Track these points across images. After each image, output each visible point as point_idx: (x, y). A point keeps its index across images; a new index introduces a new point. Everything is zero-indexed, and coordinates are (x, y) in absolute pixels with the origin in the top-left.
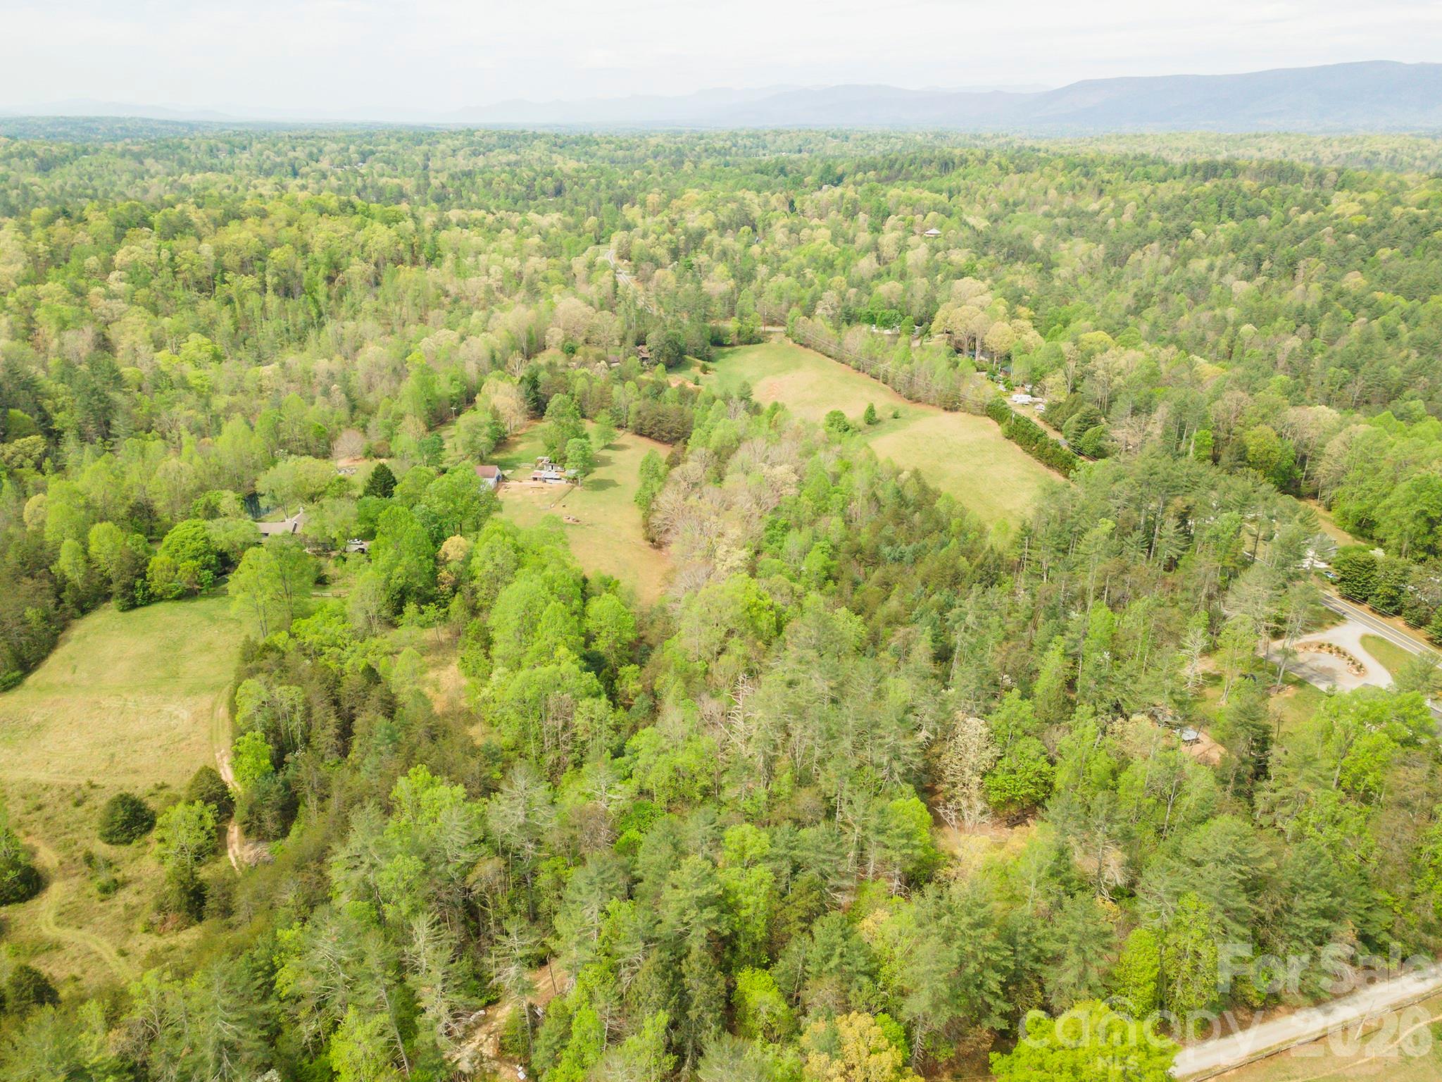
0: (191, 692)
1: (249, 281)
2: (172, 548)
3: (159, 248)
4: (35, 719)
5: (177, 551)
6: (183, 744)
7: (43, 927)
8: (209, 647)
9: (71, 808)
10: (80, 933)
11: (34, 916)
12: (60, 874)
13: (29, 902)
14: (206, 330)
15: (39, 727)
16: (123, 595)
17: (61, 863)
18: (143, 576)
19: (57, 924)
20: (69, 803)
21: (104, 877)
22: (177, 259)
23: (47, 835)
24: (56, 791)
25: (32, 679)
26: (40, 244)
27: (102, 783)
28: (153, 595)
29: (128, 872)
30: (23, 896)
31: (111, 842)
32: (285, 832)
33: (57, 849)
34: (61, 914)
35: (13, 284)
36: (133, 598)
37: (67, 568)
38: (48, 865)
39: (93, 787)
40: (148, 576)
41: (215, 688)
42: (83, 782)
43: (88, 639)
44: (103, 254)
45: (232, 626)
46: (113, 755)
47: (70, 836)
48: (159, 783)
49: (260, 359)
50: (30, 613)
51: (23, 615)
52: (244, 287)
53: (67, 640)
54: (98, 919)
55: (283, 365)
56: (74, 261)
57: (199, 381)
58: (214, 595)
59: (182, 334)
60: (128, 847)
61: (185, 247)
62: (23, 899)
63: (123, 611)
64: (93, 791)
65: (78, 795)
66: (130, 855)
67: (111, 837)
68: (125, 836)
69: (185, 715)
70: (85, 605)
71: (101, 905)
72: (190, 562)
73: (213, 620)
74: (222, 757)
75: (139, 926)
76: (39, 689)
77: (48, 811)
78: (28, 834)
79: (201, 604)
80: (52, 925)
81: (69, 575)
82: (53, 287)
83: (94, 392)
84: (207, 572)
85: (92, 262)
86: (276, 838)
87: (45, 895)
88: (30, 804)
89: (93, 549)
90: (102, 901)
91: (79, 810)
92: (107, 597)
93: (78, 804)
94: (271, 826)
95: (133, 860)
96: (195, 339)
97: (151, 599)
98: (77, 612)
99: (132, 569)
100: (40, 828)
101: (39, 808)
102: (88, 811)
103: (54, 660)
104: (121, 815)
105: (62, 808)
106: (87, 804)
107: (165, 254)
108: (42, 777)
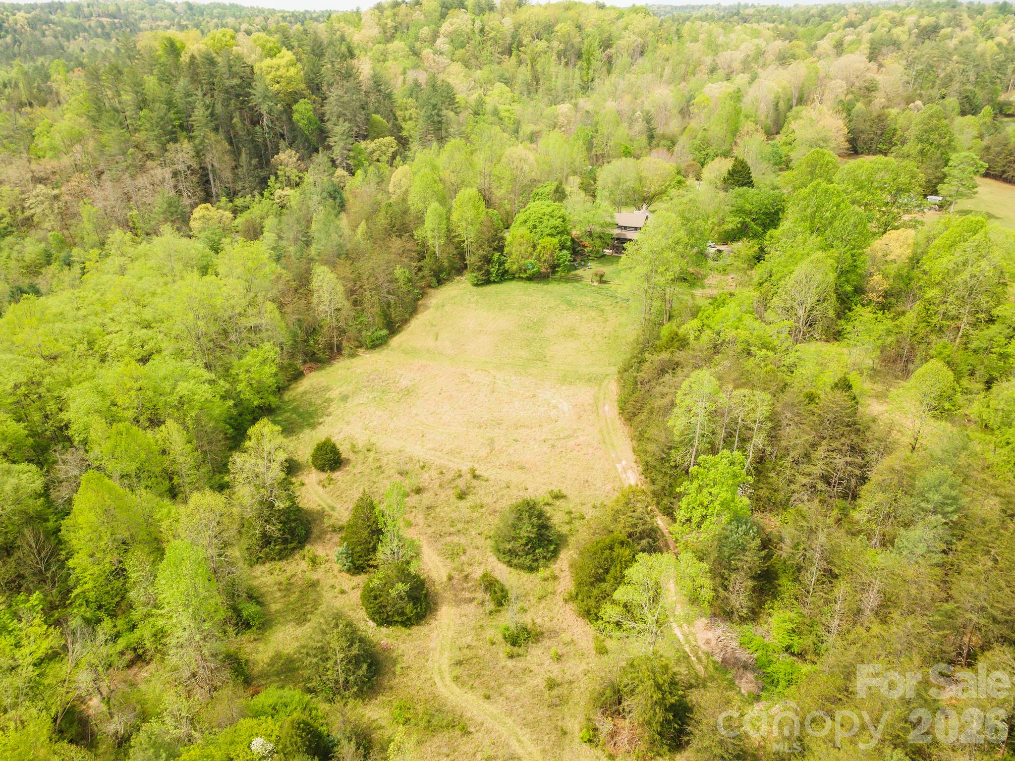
0: (563, 380)
1: (542, 45)
2: (530, 224)
3: (474, 21)
4: (404, 383)
5: (535, 227)
6: (571, 443)
7: (437, 679)
8: (571, 333)
9: (453, 499)
10: (486, 705)
11: (423, 654)
12: (449, 595)
13: (415, 629)
14: (508, 82)
15: (408, 392)
16: (480, 269)
17: (450, 578)
18: (500, 249)
19: (456, 679)
20: (451, 493)
21: (509, 619)
22: (487, 28)
23: (430, 531)
24: (434, 473)
25: (396, 341)
26: (389, 21)
27: (485, 475)
28: (506, 272)
29: (535, 617)
30: (409, 619)
31: (509, 564)
32: (754, 615)
33: (442, 553)
34: (459, 663)
35: (370, 44)
36: (488, 273)
37: (429, 234)
38: (434, 575)
39: (475, 477)
40: (506, 250)
41: (592, 379)
42: (465, 468)
43: (447, 308)
44: (433, 26)
45: (593, 314)
46: (492, 441)
47: (456, 539)
48: (556, 490)
49: (554, 102)
50: (399, 272)
51: (392, 273)
52: (538, 49)
53: (427, 307)
54: (509, 689)
55: (576, 105)
56: (412, 30)
57: (507, 114)
58: (568, 280)
59: (490, 82)
60: (532, 576)
61: (492, 20)
62: (407, 623)
63: (477, 285)
64: (475, 483)
65: (461, 483)
66: (539, 592)
67: (510, 556)
68: (528, 561)
69: (565, 406)
70: (440, 277)
71: (510, 663)
72: (549, 238)
73: (569, 303)
74: (625, 470)
75: (575, 725)
76: (405, 352)
77: (426, 498)
78: (410, 525)
79: (555, 288)
80: (448, 679)
81: (430, 242)
82: (398, 45)
83: (434, 106)
84: (564, 252)
85: (425, 31)
86: (743, 620)
87: (434, 623)
88: (408, 483)
89: (455, 217)
90: (511, 657)
91: (462, 504)
92: (460, 270)
93: (461, 496)
94: (740, 600)
95: (541, 598)
96: (500, 87)
97: (505, 276)
98: (434, 280)
99: (490, 242)
100: (420, 519)
101: (418, 491)
102: (473, 508)
103: (417, 323)
104: (527, 530)
105: (442, 496)
106: (470, 498)
107: (478, 25)
108: (418, 451)
